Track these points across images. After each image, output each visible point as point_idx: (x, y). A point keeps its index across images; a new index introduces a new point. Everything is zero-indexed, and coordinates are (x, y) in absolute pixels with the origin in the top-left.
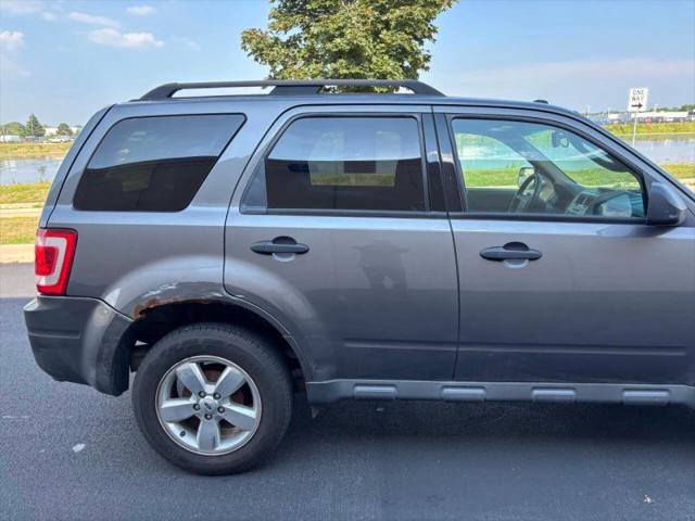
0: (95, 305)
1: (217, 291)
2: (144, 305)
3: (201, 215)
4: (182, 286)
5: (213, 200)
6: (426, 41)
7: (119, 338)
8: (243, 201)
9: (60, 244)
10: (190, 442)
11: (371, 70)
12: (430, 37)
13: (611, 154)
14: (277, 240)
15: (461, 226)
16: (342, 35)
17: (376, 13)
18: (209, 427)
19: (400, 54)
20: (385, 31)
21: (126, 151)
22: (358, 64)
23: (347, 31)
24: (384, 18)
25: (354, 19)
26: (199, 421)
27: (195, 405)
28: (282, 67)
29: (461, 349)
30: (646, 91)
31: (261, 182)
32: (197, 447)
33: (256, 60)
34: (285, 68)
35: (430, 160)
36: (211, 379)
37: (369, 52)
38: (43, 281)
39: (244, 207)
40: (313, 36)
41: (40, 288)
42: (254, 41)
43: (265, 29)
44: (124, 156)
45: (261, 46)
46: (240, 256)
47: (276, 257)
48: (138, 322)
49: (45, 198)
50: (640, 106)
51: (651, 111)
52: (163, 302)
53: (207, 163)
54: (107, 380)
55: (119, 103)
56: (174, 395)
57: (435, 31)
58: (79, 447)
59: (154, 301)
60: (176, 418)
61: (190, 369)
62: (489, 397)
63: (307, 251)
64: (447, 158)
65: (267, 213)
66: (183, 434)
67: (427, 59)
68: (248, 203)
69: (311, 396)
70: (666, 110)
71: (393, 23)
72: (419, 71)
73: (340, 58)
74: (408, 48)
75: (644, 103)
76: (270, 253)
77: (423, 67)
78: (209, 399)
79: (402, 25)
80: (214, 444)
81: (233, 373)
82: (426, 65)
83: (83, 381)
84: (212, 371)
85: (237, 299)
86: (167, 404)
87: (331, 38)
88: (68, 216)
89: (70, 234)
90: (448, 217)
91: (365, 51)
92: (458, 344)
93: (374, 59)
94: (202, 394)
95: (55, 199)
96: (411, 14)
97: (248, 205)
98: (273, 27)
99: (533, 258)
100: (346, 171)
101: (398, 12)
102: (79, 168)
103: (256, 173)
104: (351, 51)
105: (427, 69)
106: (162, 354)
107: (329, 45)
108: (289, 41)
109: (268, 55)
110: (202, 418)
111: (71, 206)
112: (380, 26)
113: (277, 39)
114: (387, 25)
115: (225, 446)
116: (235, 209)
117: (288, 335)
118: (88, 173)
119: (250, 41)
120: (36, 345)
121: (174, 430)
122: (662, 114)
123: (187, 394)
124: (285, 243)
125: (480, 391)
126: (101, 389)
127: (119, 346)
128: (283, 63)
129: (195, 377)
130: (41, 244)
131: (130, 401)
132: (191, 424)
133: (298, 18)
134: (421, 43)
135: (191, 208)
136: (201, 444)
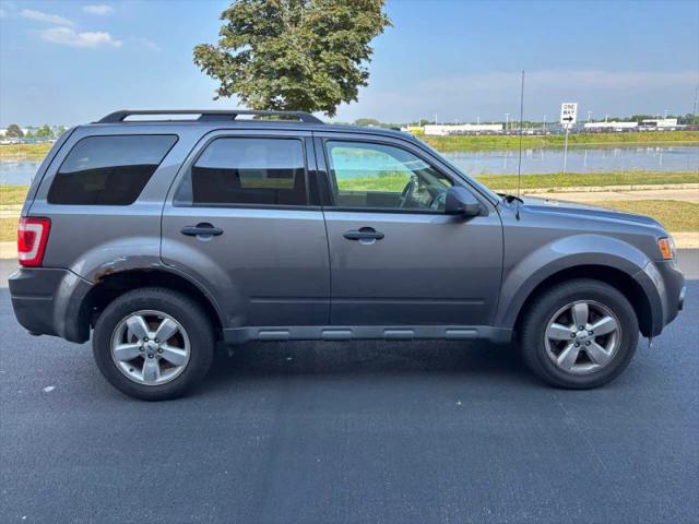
0: (64, 274)
1: (156, 262)
2: (102, 272)
3: (145, 207)
4: (131, 258)
5: (153, 197)
6: (362, 60)
7: (83, 297)
8: (175, 198)
9: (38, 229)
10: (137, 376)
11: (311, 87)
12: (366, 57)
13: (432, 167)
14: (200, 225)
15: (331, 216)
16: (284, 55)
17: (316, 36)
18: (151, 365)
19: (338, 72)
20: (324, 52)
21: (86, 159)
22: (298, 81)
23: (289, 52)
24: (324, 40)
25: (295, 41)
26: (143, 360)
27: (140, 348)
28: (231, 81)
29: (333, 302)
30: (576, 105)
31: (189, 184)
32: (142, 379)
33: (208, 73)
34: (235, 82)
35: (310, 169)
36: (152, 329)
37: (307, 71)
38: (24, 257)
39: (176, 201)
40: (260, 54)
41: (22, 262)
42: (205, 56)
43: (216, 45)
44: (85, 164)
45: (212, 61)
46: (172, 237)
47: (198, 237)
48: (97, 285)
49: (26, 195)
50: (571, 119)
51: (603, 121)
52: (117, 270)
53: (151, 169)
54: (73, 330)
55: (82, 124)
56: (125, 341)
57: (370, 52)
58: (50, 389)
59: (108, 270)
60: (126, 358)
61: (136, 321)
62: (354, 336)
63: (221, 233)
64: (322, 168)
65: (193, 206)
66: (131, 370)
67: (365, 76)
68: (179, 199)
69: (228, 339)
70: (617, 120)
71: (331, 45)
72: (358, 87)
73: (284, 75)
74: (345, 68)
75: (574, 116)
76: (194, 235)
77: (361, 83)
78: (151, 343)
79: (339, 46)
80: (155, 377)
81: (169, 323)
82: (365, 81)
83: (54, 333)
84: (153, 322)
85: (171, 267)
86: (119, 348)
87: (274, 57)
88: (43, 208)
89: (45, 221)
90: (322, 210)
91: (303, 70)
92: (331, 298)
93: (315, 77)
94: (146, 339)
95: (34, 195)
96: (346, 38)
97: (179, 200)
98: (222, 44)
99: (379, 238)
100: (269, 177)
101: (335, 36)
102: (52, 173)
103: (185, 178)
104: (292, 69)
105: (366, 85)
106: (116, 310)
107: (273, 64)
108: (238, 57)
109: (218, 70)
110: (147, 358)
111: (45, 201)
112: (320, 47)
113: (227, 55)
114: (326, 45)
115: (164, 378)
116: (169, 203)
117: (208, 294)
118: (59, 177)
119: (201, 56)
120: (18, 306)
121: (125, 367)
122: (614, 124)
123: (135, 340)
124: (205, 228)
125: (348, 332)
126: (69, 339)
127: (82, 305)
128: (233, 77)
129: (141, 326)
130: (22, 229)
131: (91, 348)
132: (137, 363)
133: (246, 37)
134: (359, 62)
135: (137, 202)
136: (145, 377)
